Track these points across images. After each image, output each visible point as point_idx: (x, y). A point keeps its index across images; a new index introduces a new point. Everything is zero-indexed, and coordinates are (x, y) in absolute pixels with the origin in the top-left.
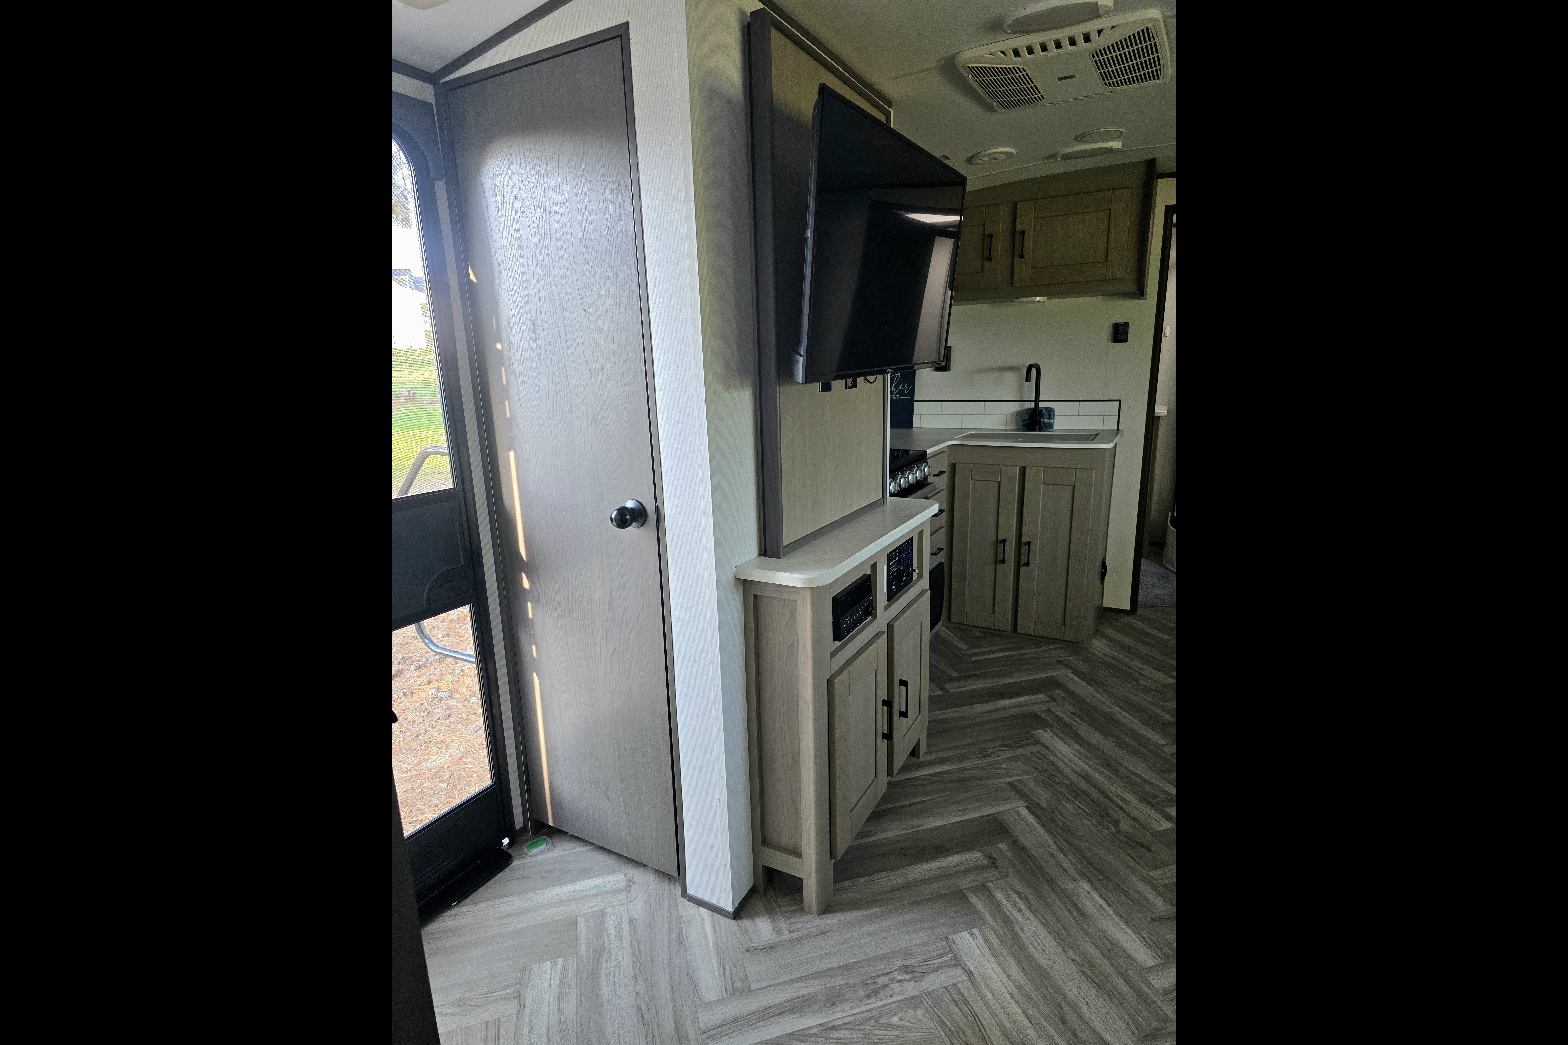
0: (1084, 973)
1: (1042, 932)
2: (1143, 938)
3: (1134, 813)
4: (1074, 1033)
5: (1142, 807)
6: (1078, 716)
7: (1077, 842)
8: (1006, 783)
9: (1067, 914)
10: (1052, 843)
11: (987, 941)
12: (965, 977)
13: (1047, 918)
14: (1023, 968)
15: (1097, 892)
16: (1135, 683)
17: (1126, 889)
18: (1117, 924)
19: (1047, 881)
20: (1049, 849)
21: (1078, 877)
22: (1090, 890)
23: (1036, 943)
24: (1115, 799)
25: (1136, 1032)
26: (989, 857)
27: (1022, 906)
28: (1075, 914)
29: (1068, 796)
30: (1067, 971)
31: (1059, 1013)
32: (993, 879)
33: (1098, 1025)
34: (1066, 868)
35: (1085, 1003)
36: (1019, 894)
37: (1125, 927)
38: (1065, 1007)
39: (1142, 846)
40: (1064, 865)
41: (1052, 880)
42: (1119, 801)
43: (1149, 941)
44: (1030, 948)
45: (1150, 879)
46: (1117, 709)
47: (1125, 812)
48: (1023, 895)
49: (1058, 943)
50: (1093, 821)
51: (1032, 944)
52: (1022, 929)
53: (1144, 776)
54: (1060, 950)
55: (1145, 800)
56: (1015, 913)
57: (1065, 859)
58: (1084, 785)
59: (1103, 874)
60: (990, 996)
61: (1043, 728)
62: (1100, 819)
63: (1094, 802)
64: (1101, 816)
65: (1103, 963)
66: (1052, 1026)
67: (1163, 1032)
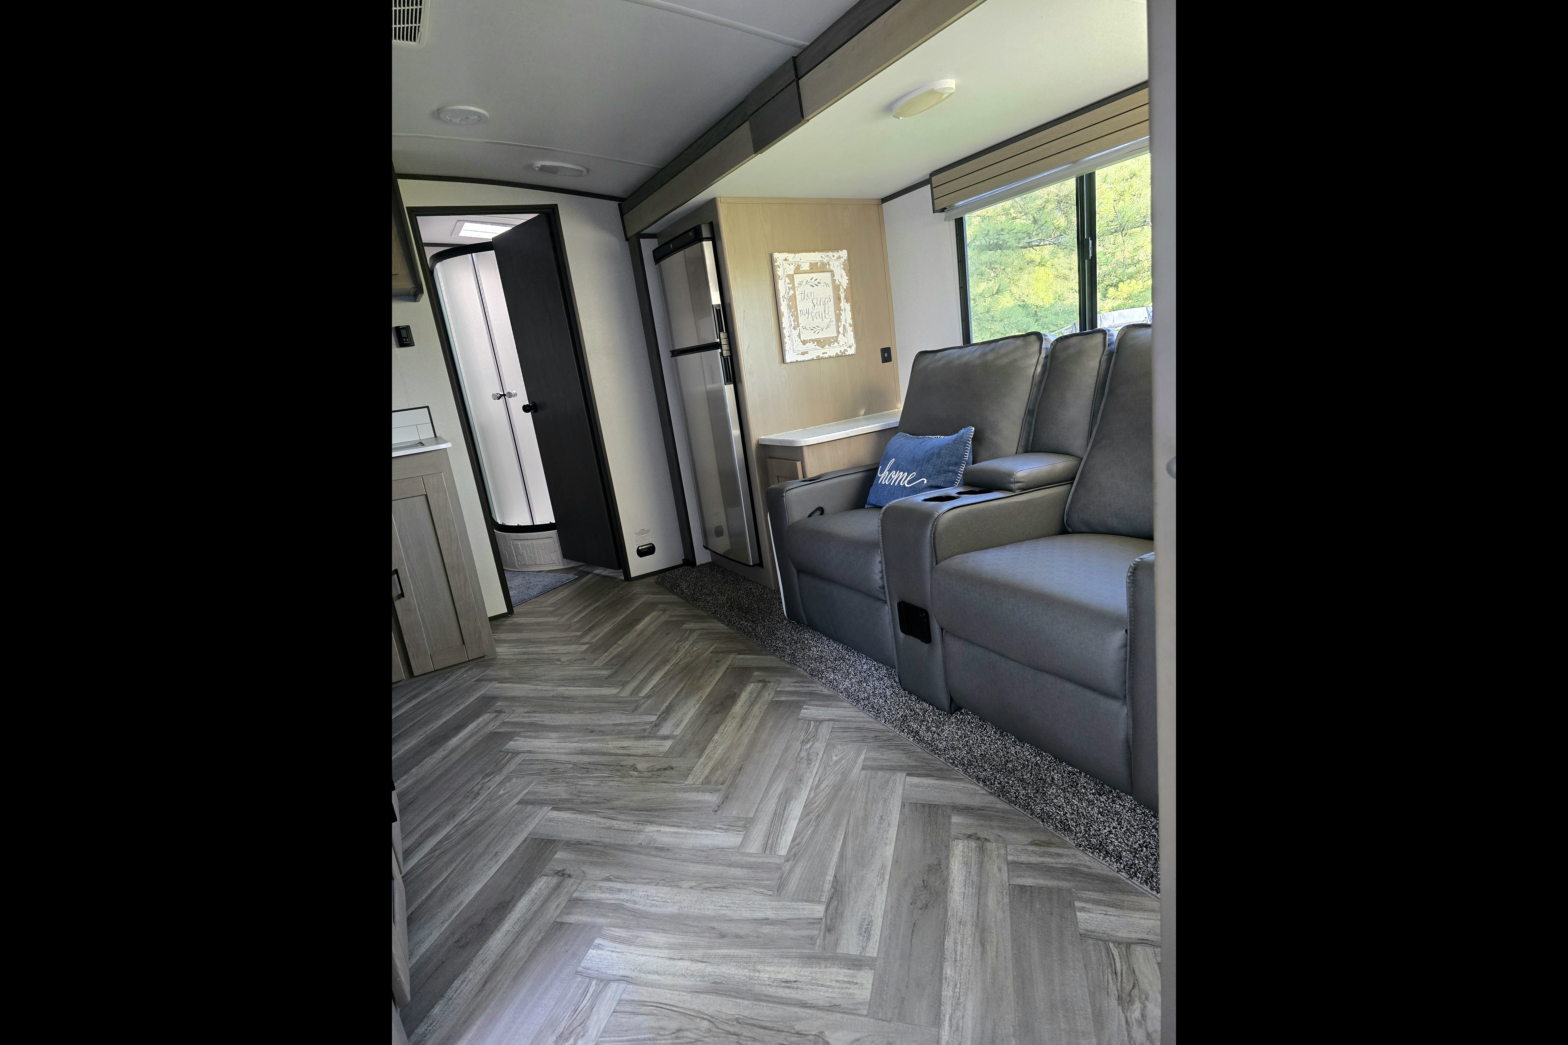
0: (706, 889)
1: (651, 890)
2: (720, 828)
3: (640, 752)
4: (737, 936)
5: (641, 743)
6: (534, 712)
7: (617, 803)
8: (516, 804)
9: (658, 859)
10: (599, 820)
11: (614, 939)
12: (623, 985)
13: (646, 876)
14: (662, 929)
15: (664, 825)
16: (559, 663)
17: (681, 806)
18: (697, 834)
19: (621, 850)
20: (601, 826)
21: (640, 827)
22: (659, 829)
23: (654, 902)
24: (618, 751)
25: (770, 893)
26: (556, 873)
27: (619, 885)
28: (663, 854)
29: (580, 775)
30: (694, 900)
31: (715, 933)
32: (575, 887)
33: (747, 914)
34: (627, 828)
35: (725, 908)
36: (608, 879)
37: (703, 832)
38: (715, 924)
39: (665, 769)
40: (625, 827)
41: (624, 845)
42: (622, 751)
43: (725, 827)
44: (653, 910)
45: (689, 786)
46: (561, 688)
47: (633, 756)
48: (612, 877)
49: (670, 886)
50: (616, 779)
51: (652, 906)
52: (635, 903)
53: (624, 721)
54: (676, 890)
55: (640, 737)
56: (617, 896)
57: (620, 822)
58: (586, 759)
59: (656, 810)
60: (656, 977)
61: (511, 739)
62: (620, 773)
63: (604, 765)
64: (618, 770)
65: (711, 869)
66: (719, 948)
67: (784, 876)
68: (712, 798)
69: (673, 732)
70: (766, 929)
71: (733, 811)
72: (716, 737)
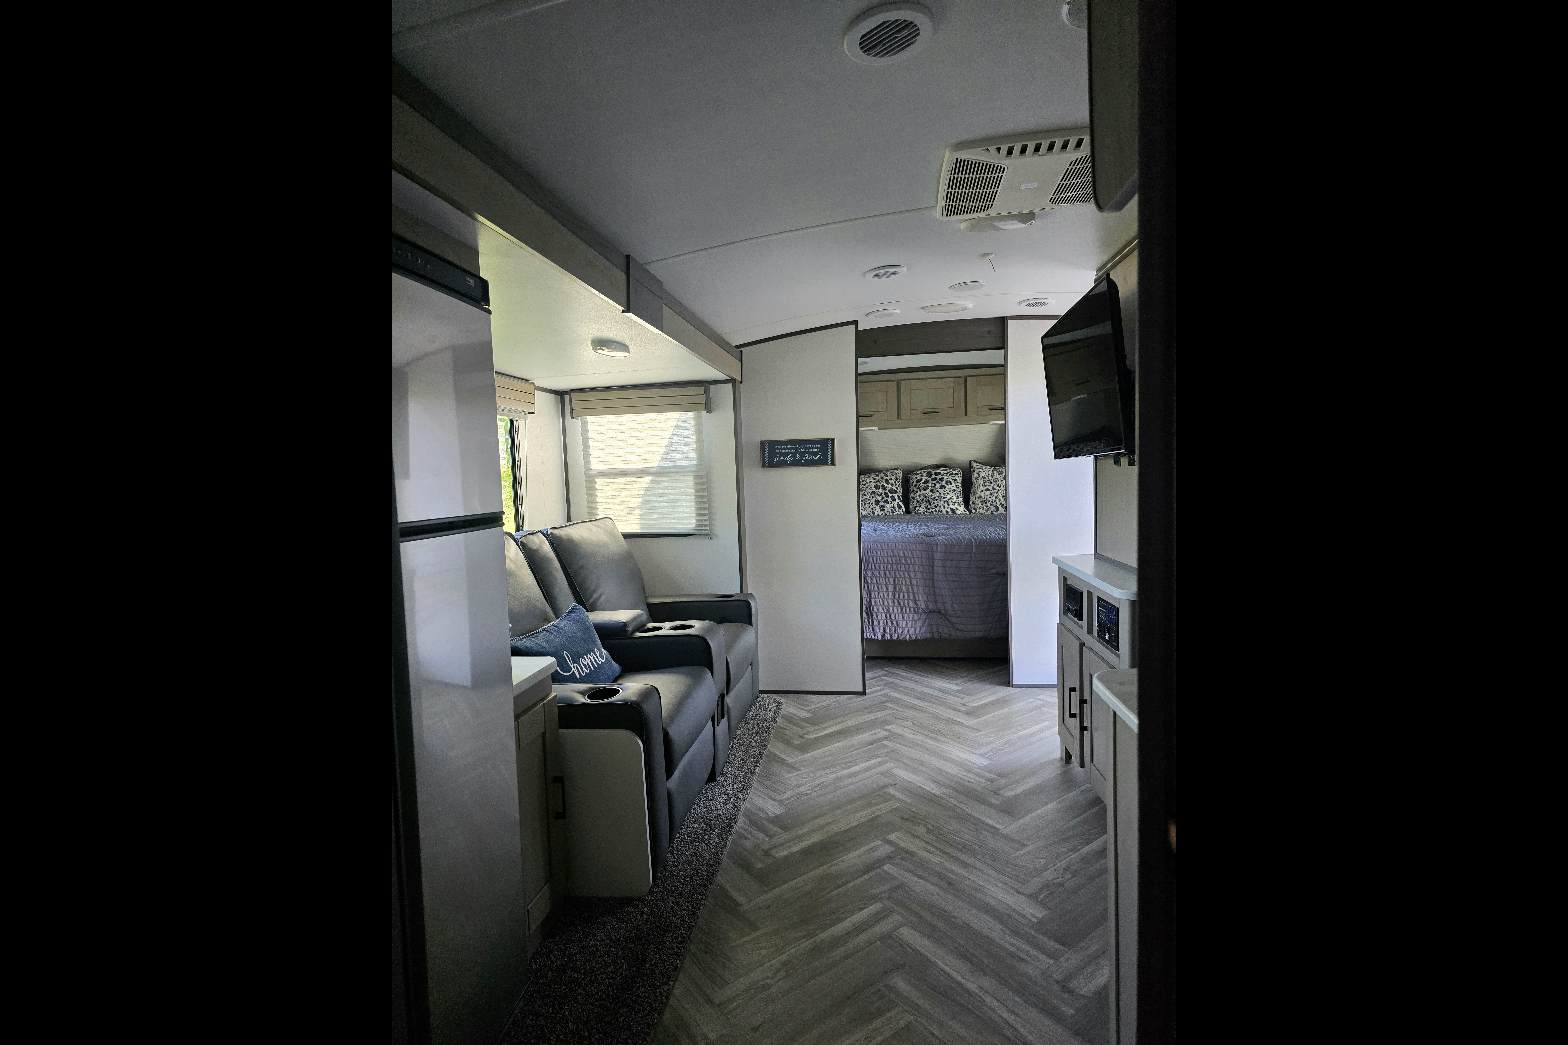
3: (917, 841)
5: (913, 848)
8: (1028, 846)
13: (950, 776)
15: (928, 790)
17: (912, 795)
18: (913, 780)
19: (958, 791)
20: (966, 806)
21: (942, 796)
22: (932, 790)
23: (950, 767)
24: (934, 850)
27: (965, 778)
29: (972, 845)
34: (950, 798)
36: (970, 782)
37: (909, 779)
39: (907, 819)
41: (955, 792)
42: (931, 849)
47: (924, 841)
53: (915, 879)
55: (911, 854)
56: (967, 775)
58: (964, 857)
62: (941, 832)
63: (950, 844)
64: (941, 835)
66: (930, 748)
68: (892, 791)
69: (881, 845)
70: (910, 745)
71: (885, 781)
72: (855, 824)
